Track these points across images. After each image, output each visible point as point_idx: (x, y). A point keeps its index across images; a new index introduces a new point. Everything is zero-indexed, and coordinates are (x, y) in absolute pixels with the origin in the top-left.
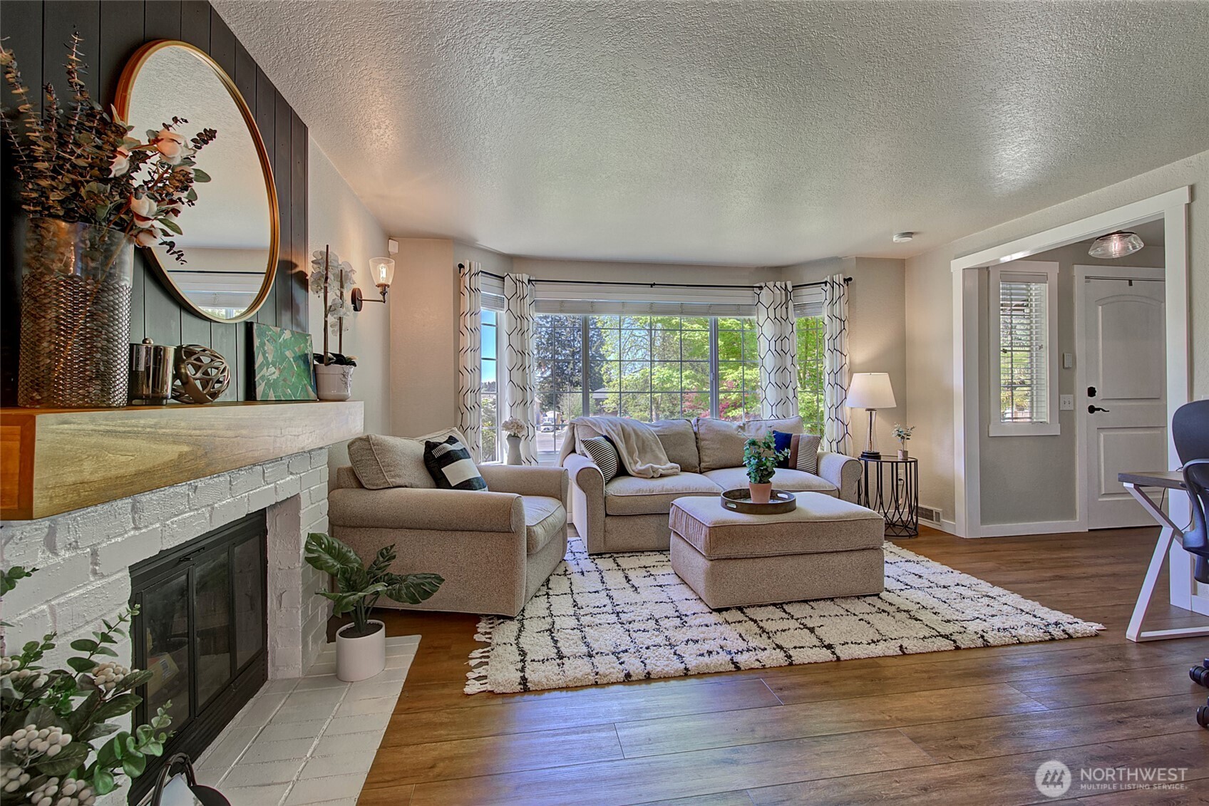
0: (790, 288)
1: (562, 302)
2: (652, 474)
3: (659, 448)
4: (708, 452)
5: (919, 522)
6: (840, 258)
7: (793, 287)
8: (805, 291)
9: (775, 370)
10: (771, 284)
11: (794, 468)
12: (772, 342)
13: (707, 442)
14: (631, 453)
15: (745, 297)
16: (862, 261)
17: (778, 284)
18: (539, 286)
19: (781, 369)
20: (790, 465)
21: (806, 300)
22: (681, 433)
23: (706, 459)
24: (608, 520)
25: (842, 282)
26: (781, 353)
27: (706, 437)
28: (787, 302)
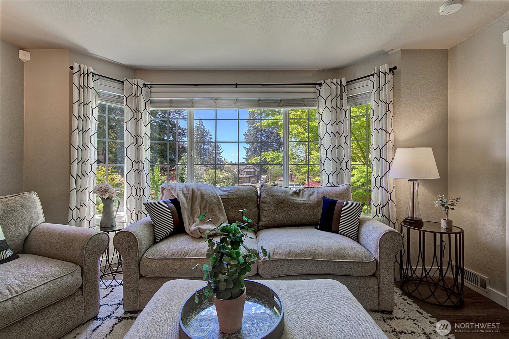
0: (344, 83)
1: (171, 100)
2: (200, 235)
3: (221, 210)
4: (266, 213)
5: (465, 284)
6: (386, 53)
7: (347, 82)
8: (357, 85)
9: (331, 147)
10: (329, 81)
11: (337, 232)
12: (329, 126)
13: (266, 205)
14: (192, 215)
15: (308, 93)
16: (405, 53)
17: (334, 80)
18: (154, 89)
19: (337, 146)
20: (333, 228)
21: (358, 92)
22: (243, 198)
23: (263, 218)
24: (142, 281)
25: (387, 71)
26: (337, 134)
27: (266, 200)
28: (341, 94)
